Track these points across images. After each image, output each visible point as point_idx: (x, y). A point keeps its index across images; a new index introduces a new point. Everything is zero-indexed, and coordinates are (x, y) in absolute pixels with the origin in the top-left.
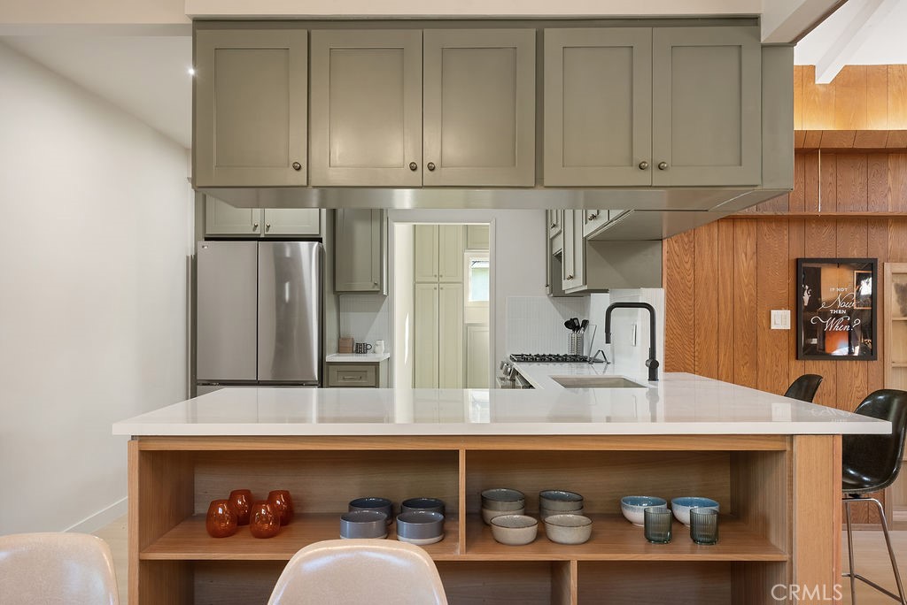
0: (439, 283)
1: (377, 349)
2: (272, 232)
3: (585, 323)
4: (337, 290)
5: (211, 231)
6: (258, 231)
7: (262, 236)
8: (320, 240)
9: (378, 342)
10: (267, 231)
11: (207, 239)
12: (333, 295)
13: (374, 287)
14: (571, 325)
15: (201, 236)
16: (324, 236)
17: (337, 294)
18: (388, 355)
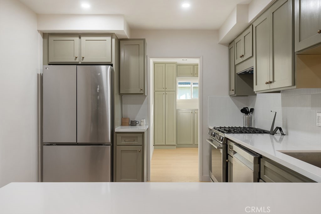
0: (165, 91)
1: (142, 124)
2: (86, 60)
3: (252, 110)
4: (121, 93)
5: (51, 60)
6: (77, 60)
7: (80, 63)
8: (112, 65)
9: (142, 120)
10: (83, 60)
11: (49, 64)
12: (119, 96)
13: (140, 91)
14: (245, 111)
15: (46, 63)
16: (114, 63)
17: (121, 95)
18: (147, 127)
